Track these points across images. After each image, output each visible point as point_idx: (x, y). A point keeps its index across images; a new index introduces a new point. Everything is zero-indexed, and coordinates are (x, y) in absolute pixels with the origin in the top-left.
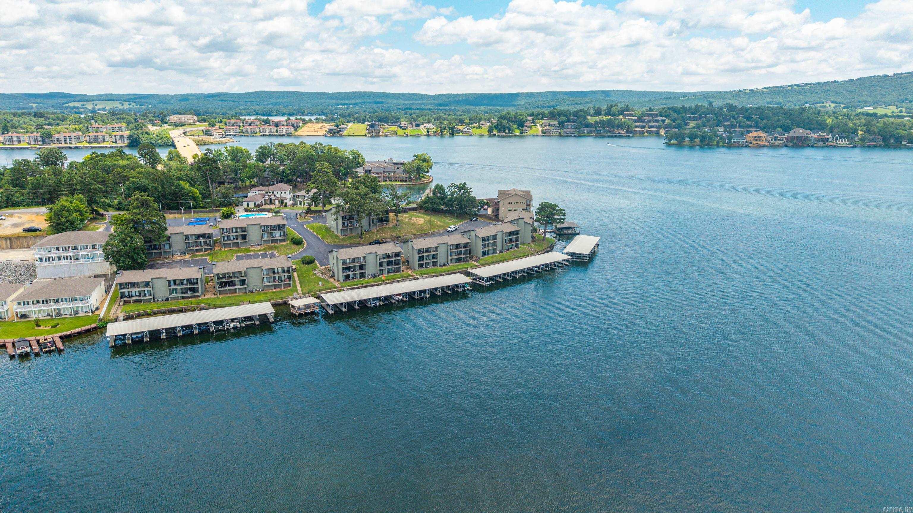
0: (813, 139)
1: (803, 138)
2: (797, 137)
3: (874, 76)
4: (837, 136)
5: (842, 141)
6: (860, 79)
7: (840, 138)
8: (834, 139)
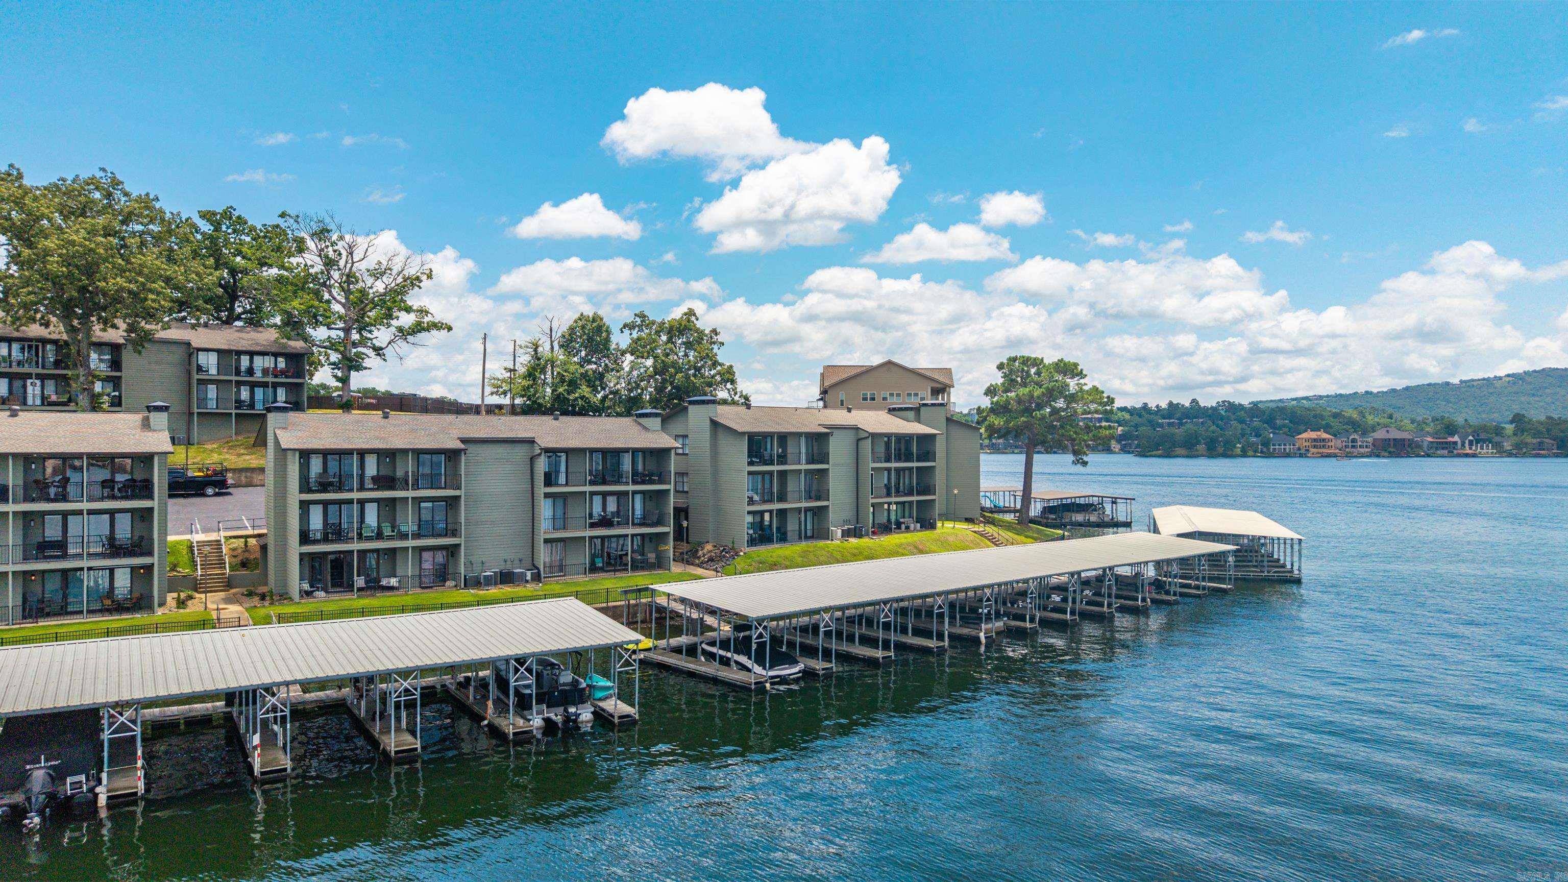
0: (1425, 444)
1: (1407, 443)
2: (1395, 440)
3: (1429, 385)
4: (1471, 438)
5: (1482, 448)
6: (1407, 389)
7: (1477, 443)
8: (1467, 445)
